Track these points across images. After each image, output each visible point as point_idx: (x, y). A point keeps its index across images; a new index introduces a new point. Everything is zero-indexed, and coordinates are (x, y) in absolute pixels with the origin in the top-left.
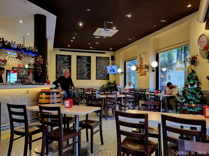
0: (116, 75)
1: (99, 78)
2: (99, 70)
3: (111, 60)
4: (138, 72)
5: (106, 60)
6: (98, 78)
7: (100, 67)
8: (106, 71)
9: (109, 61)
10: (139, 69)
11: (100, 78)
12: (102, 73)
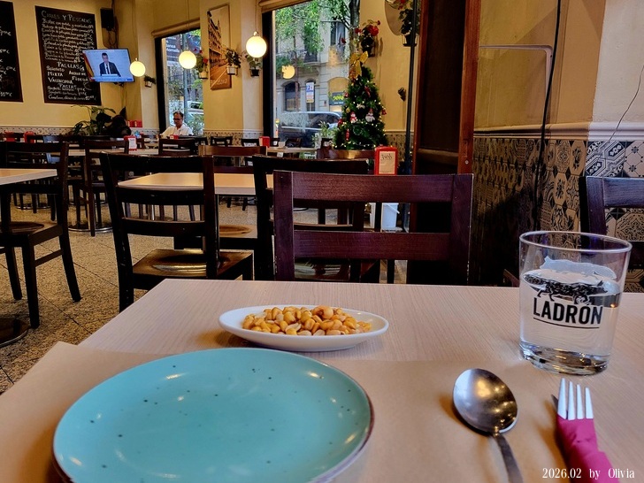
0: (127, 87)
1: (59, 95)
2: (54, 64)
3: (103, 26)
4: (203, 75)
5: (83, 24)
6: (53, 95)
7: (58, 51)
8: (86, 71)
9: (94, 29)
10: (208, 67)
11: (64, 96)
12: (66, 76)
